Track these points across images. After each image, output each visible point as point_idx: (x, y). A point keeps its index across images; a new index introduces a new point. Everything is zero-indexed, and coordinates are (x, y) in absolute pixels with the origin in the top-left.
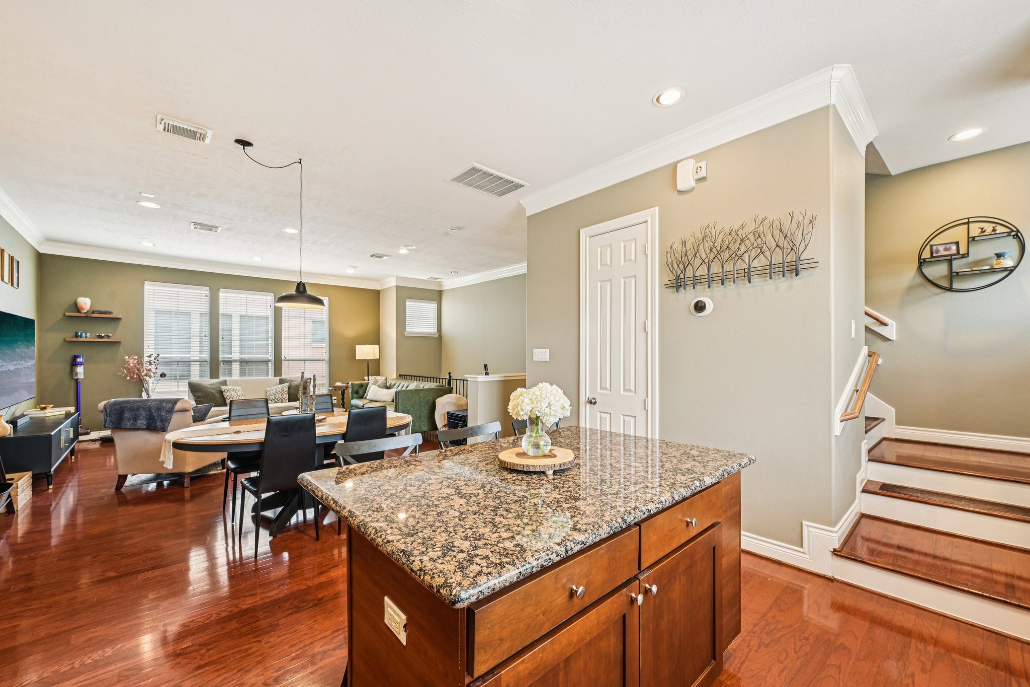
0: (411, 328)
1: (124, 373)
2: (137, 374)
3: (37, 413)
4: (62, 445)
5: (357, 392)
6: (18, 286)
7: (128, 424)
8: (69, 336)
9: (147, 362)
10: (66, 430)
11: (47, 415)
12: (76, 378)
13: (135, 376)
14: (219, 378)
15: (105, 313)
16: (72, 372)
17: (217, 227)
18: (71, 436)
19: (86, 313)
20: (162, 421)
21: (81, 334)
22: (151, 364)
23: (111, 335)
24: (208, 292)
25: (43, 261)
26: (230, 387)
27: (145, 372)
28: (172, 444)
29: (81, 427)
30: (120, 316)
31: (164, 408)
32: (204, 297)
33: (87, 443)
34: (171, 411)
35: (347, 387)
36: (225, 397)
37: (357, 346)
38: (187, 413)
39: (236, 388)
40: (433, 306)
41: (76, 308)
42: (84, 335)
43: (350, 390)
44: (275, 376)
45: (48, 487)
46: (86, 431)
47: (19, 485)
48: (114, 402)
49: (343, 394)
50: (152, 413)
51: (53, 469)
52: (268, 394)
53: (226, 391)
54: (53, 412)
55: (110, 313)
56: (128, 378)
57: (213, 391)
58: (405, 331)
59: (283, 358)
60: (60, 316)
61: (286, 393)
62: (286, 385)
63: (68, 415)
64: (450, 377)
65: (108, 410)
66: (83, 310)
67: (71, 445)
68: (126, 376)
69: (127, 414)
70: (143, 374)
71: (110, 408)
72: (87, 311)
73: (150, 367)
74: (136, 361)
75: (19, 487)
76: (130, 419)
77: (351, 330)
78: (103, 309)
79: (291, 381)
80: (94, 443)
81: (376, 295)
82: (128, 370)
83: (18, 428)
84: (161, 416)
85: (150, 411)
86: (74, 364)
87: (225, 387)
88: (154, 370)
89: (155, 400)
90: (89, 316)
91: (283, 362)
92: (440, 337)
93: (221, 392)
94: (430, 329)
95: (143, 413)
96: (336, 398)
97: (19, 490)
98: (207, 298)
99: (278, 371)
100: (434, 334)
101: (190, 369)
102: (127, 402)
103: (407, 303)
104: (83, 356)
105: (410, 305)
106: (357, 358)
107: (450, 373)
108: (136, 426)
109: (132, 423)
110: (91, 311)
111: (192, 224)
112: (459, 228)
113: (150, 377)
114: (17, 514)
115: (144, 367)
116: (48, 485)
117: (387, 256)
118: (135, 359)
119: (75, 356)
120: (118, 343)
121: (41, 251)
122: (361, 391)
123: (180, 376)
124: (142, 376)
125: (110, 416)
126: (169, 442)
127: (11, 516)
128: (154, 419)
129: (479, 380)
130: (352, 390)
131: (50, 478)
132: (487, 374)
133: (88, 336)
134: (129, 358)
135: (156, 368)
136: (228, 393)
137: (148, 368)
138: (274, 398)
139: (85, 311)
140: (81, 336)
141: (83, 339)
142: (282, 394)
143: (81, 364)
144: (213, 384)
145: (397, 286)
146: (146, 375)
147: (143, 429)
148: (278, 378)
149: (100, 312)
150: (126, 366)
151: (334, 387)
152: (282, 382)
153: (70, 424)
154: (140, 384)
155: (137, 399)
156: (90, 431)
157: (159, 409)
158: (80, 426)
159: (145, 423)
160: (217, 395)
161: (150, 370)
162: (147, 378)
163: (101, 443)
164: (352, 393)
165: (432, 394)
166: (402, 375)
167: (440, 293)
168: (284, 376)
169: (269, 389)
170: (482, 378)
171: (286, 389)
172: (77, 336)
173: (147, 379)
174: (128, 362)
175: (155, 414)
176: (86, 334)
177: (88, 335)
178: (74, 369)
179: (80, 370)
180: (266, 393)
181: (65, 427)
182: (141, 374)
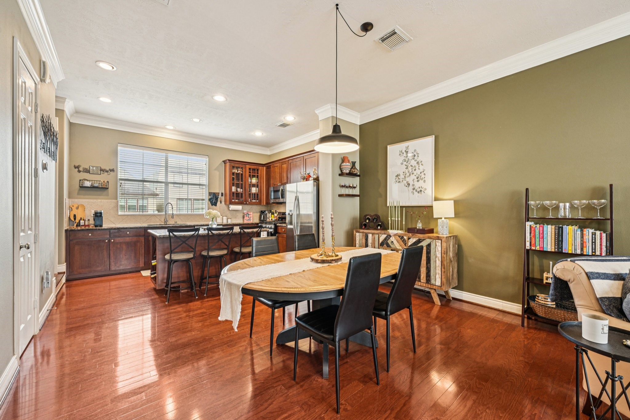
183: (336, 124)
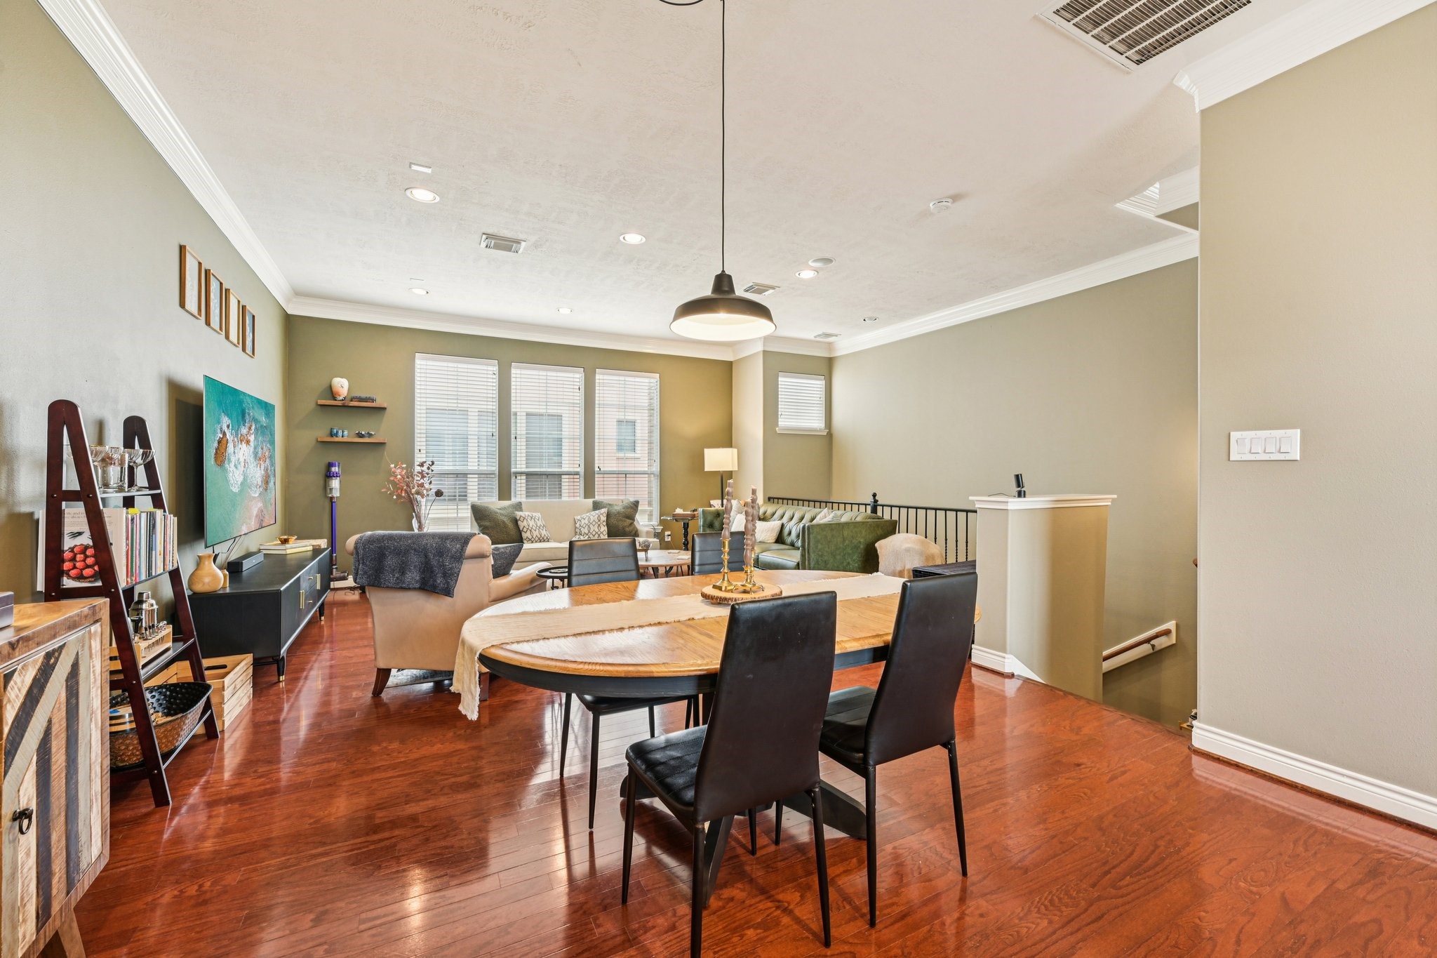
0: (786, 422)
1: (389, 489)
2: (406, 491)
3: (274, 547)
4: (302, 606)
5: (711, 526)
6: (253, 353)
7: (391, 578)
8: (322, 434)
9: (418, 472)
10: (309, 578)
11: (289, 551)
12: (330, 495)
13: (403, 495)
14: (511, 500)
15: (366, 400)
16: (326, 488)
17: (518, 242)
18: (318, 587)
19: (343, 400)
20: (445, 575)
21: (337, 432)
22: (423, 477)
23: (373, 433)
24: (496, 369)
25: (291, 324)
26: (527, 513)
27: (416, 488)
28: (478, 655)
29: (336, 568)
30: (385, 406)
31: (449, 550)
32: (491, 376)
33: (343, 592)
34: (459, 557)
35: (693, 517)
36: (521, 529)
37: (705, 450)
38: (485, 560)
39: (534, 514)
40: (819, 384)
41: (331, 393)
42: (340, 433)
43: (701, 522)
44: (586, 497)
45: (279, 679)
46: (342, 575)
47: (226, 685)
48: (371, 536)
49: (686, 527)
50: (429, 560)
51: (283, 651)
52: (578, 525)
53: (522, 519)
54: (298, 547)
55: (373, 400)
56: (395, 497)
57: (505, 519)
58: (777, 425)
59: (597, 469)
60: (312, 405)
61: (605, 523)
62: (604, 511)
63: (317, 551)
64: (876, 501)
65: (361, 552)
66: (340, 396)
67: (318, 601)
68: (392, 494)
69: (390, 561)
70: (413, 491)
71: (364, 548)
72: (345, 398)
73: (422, 481)
74: (405, 471)
75: (226, 688)
76: (394, 570)
77: (691, 425)
78: (363, 395)
79: (610, 505)
80: (353, 592)
81: (727, 368)
82: (394, 484)
83: (244, 573)
84: (444, 566)
85: (426, 556)
86: (329, 476)
87: (521, 512)
88: (427, 486)
89: (433, 536)
90: (346, 404)
91: (596, 476)
92: (830, 436)
93: (516, 521)
94: (814, 422)
95: (415, 559)
96: (669, 533)
97: (227, 693)
98: (494, 377)
99: (589, 491)
100: (821, 430)
101: (466, 484)
102: (391, 537)
103: (780, 379)
104: (339, 463)
105: (786, 382)
106: (706, 469)
107: (874, 495)
108: (404, 583)
109: (398, 578)
110: (349, 398)
111: (484, 237)
112: (955, 198)
113: (423, 496)
114: (223, 739)
115: (415, 481)
116: (279, 675)
117: (773, 288)
118: (403, 468)
119: (329, 463)
120: (383, 444)
121: (289, 312)
122: (717, 524)
123: (459, 496)
124: (413, 494)
125: (363, 564)
126: (472, 650)
127: (212, 742)
128: (432, 572)
129: (1010, 507)
130: (704, 522)
131: (281, 664)
132: (1021, 494)
133: (346, 435)
134: (395, 467)
135: (430, 483)
136: (525, 523)
137: (420, 483)
138: (587, 532)
139: (341, 398)
140: (336, 435)
141: (339, 439)
142: (599, 525)
143: (336, 475)
144: (504, 508)
145: (764, 351)
146: (418, 493)
147: (415, 589)
148: (590, 501)
149: (361, 400)
150: (392, 479)
151: (674, 516)
152: (597, 506)
153: (316, 568)
154: (410, 506)
155: (405, 532)
156: (348, 576)
157: (440, 553)
158: (334, 567)
159: (418, 578)
160: (510, 525)
161: (422, 485)
162: (419, 497)
163: (360, 593)
164: (703, 526)
165: (864, 532)
166: (774, 498)
167: (830, 362)
168: (597, 498)
169: (579, 517)
170: (1015, 504)
171: (604, 518)
172: (331, 435)
173: (418, 499)
174: (394, 472)
175: (434, 563)
176: (343, 432)
177: (346, 433)
178: (329, 481)
179: (335, 483)
180: (576, 523)
181: (308, 572)
182: (411, 492)
183: (723, 271)
